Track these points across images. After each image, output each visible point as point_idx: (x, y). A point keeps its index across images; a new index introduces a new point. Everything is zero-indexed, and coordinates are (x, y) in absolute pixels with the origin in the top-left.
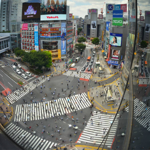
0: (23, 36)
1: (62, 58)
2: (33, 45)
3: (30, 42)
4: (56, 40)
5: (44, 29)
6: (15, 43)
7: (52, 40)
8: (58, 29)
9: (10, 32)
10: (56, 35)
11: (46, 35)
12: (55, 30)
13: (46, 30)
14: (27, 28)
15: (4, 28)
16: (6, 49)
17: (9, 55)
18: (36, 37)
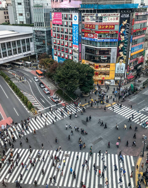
0: (56, 34)
1: (116, 78)
2: (70, 51)
3: (66, 46)
4: (108, 46)
5: (88, 26)
6: (42, 45)
7: (100, 46)
8: (114, 26)
9: (33, 26)
10: (108, 37)
11: (90, 35)
12: (108, 29)
13: (91, 26)
14: (61, 20)
15: (21, 17)
16: (26, 53)
17: (30, 64)
18: (76, 32)
